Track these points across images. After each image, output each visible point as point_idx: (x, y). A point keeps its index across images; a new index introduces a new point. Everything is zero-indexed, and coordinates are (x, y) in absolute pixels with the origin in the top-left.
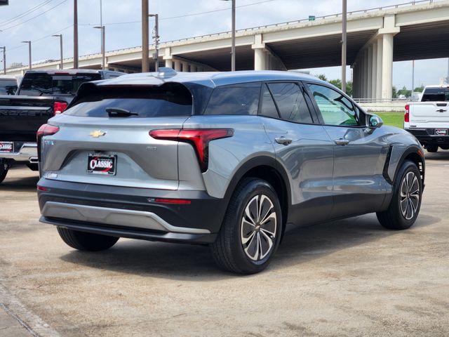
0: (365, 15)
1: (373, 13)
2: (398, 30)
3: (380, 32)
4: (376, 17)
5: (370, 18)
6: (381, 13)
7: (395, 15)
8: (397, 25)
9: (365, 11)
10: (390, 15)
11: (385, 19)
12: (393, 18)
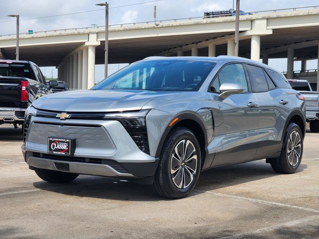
0: (76, 32)
1: (81, 31)
2: (99, 44)
3: (87, 44)
4: (83, 34)
5: (79, 34)
6: (87, 31)
7: (97, 33)
8: (98, 40)
9: (76, 29)
10: (93, 33)
11: (90, 35)
12: (96, 35)
